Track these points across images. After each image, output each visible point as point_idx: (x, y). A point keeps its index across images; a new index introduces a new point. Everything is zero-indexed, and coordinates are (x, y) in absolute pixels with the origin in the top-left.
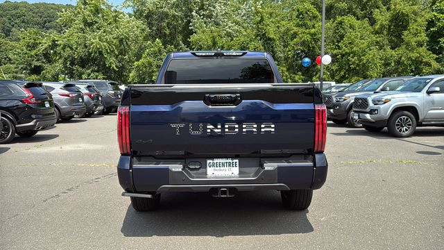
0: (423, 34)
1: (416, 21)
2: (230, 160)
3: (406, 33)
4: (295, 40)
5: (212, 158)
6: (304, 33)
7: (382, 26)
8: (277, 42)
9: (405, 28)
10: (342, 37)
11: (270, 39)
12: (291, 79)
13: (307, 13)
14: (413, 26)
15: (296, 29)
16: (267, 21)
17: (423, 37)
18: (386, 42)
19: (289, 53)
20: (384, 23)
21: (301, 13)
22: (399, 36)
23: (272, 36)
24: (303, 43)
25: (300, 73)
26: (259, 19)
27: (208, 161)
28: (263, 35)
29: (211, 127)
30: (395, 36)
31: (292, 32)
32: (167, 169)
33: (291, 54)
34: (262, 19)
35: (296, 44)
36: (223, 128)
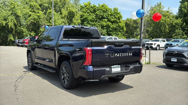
0: (79, 20)
1: (77, 15)
2: (118, 66)
3: (74, 19)
4: (30, 17)
5: (113, 65)
6: (34, 15)
7: (65, 16)
8: (22, 18)
9: (73, 17)
10: (51, 18)
11: (18, 16)
12: (29, 34)
13: (35, 6)
14: (76, 17)
15: (31, 13)
16: (17, 8)
17: (80, 21)
18: (67, 22)
19: (28, 22)
20: (66, 14)
21: (32, 6)
22: (71, 20)
23: (19, 15)
24: (34, 19)
25: (33, 32)
26: (13, 7)
27: (112, 66)
28: (15, 14)
29: (117, 54)
30: (70, 20)
31: (29, 14)
32: (105, 70)
33: (29, 23)
34: (14, 7)
35: (31, 19)
36: (120, 55)
